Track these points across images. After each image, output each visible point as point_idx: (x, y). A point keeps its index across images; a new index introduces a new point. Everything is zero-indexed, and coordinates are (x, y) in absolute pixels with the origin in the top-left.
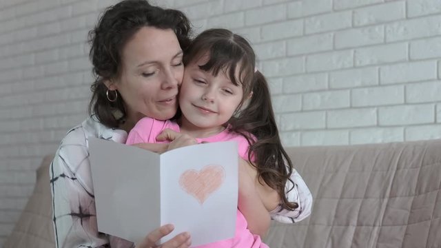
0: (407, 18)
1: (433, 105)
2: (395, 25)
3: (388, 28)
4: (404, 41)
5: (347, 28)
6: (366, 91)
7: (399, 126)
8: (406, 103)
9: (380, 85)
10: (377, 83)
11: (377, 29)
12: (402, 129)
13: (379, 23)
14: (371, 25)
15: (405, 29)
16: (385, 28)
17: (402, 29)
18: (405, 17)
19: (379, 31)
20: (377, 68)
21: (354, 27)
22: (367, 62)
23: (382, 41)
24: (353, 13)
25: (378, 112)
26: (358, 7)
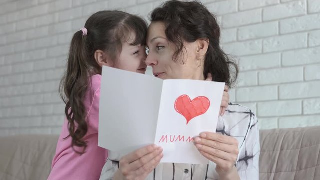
0: (280, 35)
1: (301, 101)
2: (271, 40)
3: (265, 42)
4: (278, 52)
5: (233, 42)
6: (248, 89)
7: (275, 117)
8: (279, 100)
9: (259, 85)
10: (257, 84)
11: (256, 42)
12: (277, 119)
13: (258, 38)
14: (251, 40)
15: (279, 43)
16: (263, 42)
17: (276, 43)
18: (278, 33)
19: (258, 44)
20: (257, 72)
21: (238, 41)
22: (249, 68)
23: (261, 52)
24: (238, 30)
25: (257, 106)
26: (241, 26)
